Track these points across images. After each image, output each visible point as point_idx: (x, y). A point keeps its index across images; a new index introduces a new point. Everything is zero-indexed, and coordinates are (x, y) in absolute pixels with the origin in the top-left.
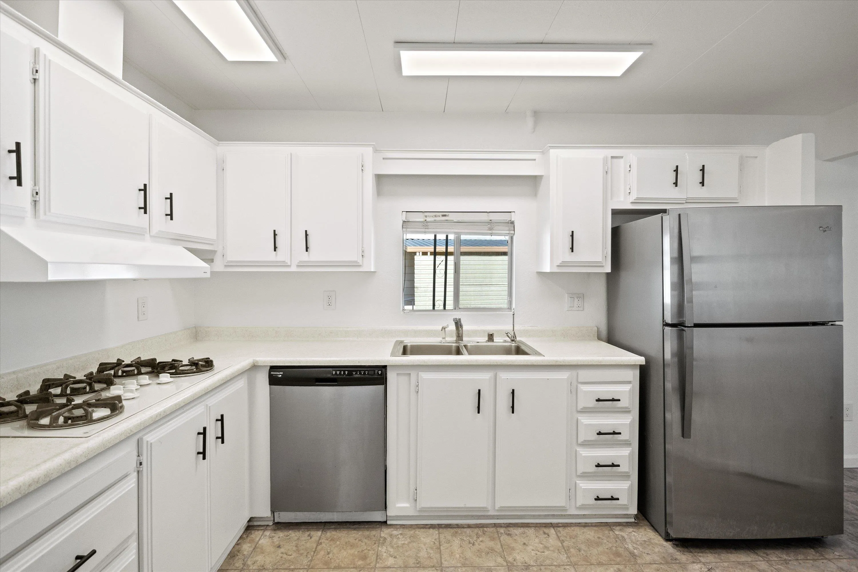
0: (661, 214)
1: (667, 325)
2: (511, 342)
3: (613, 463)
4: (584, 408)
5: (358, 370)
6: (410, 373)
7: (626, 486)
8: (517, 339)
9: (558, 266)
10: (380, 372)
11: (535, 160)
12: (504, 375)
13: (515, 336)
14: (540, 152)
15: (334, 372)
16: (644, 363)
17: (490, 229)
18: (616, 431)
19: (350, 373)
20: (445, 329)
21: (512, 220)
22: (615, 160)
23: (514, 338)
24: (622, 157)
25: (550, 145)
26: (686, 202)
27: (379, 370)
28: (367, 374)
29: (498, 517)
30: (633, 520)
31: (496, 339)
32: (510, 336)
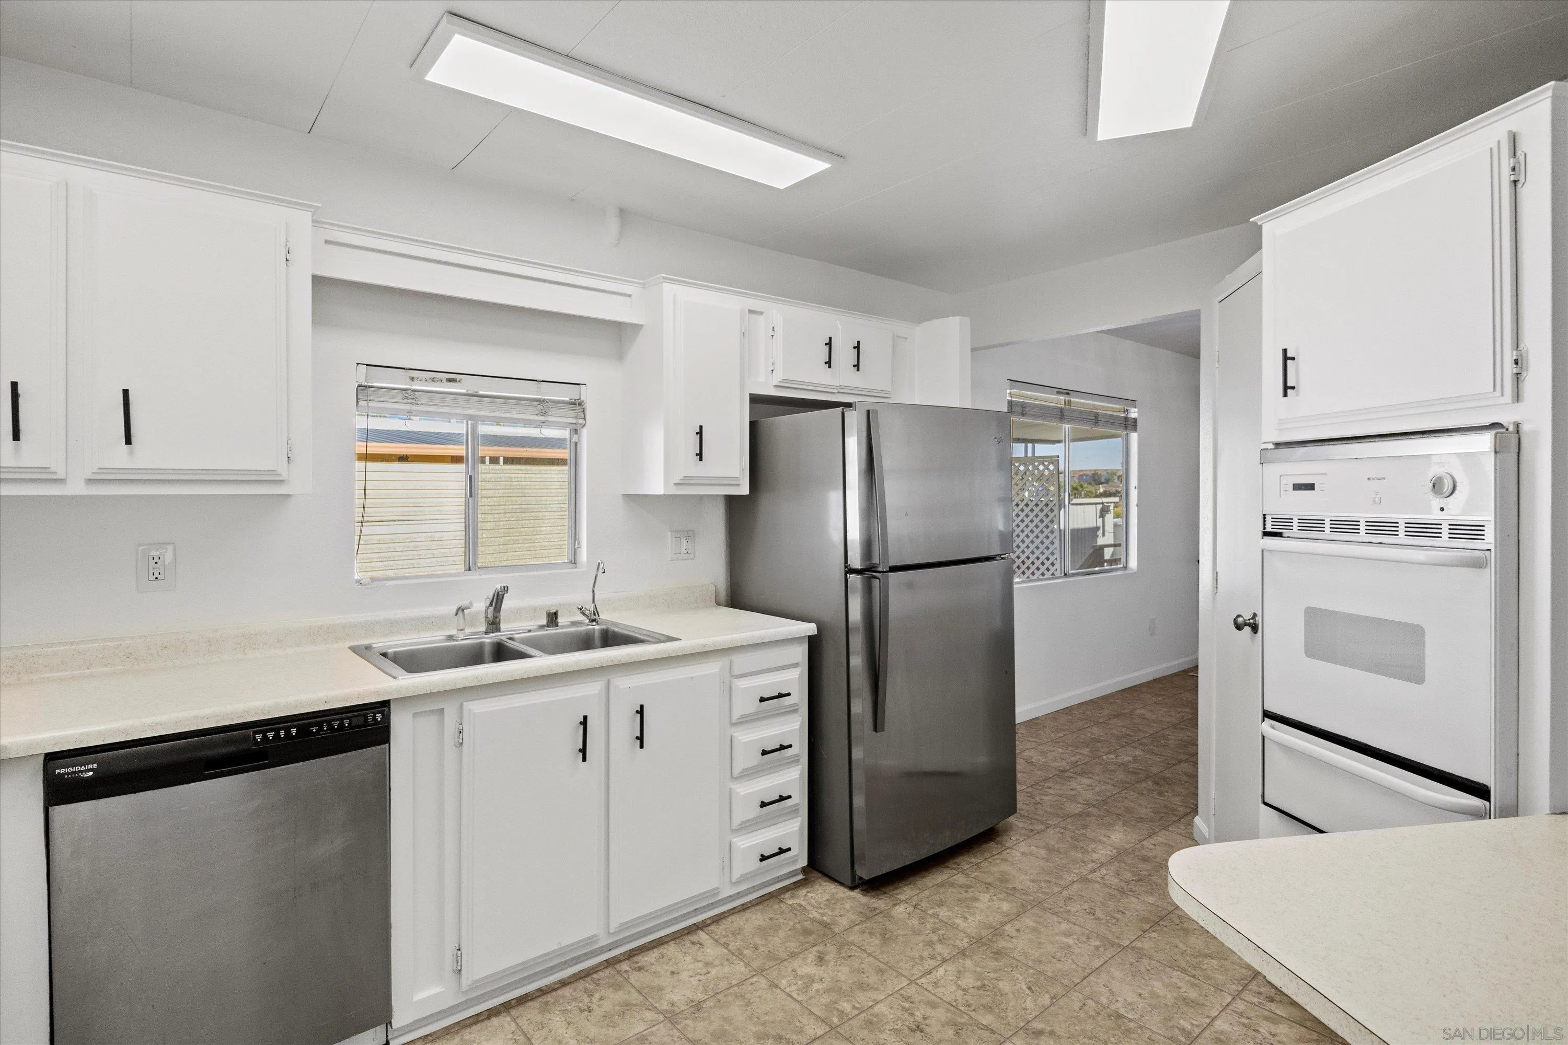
0: (841, 408)
1: (852, 571)
2: (590, 624)
3: (780, 796)
4: (743, 716)
5: (323, 722)
6: (443, 709)
7: (796, 827)
8: (600, 617)
9: (675, 484)
10: (379, 717)
11: (630, 296)
12: (623, 683)
13: (596, 612)
14: (640, 283)
15: (259, 737)
16: (815, 633)
17: (543, 413)
18: (785, 744)
19: (304, 731)
20: (463, 610)
21: (582, 399)
22: (753, 316)
23: (595, 614)
24: (762, 313)
25: (664, 275)
26: (838, 392)
27: (375, 713)
28: (347, 727)
29: (610, 947)
30: (801, 877)
31: (561, 620)
32: (587, 612)
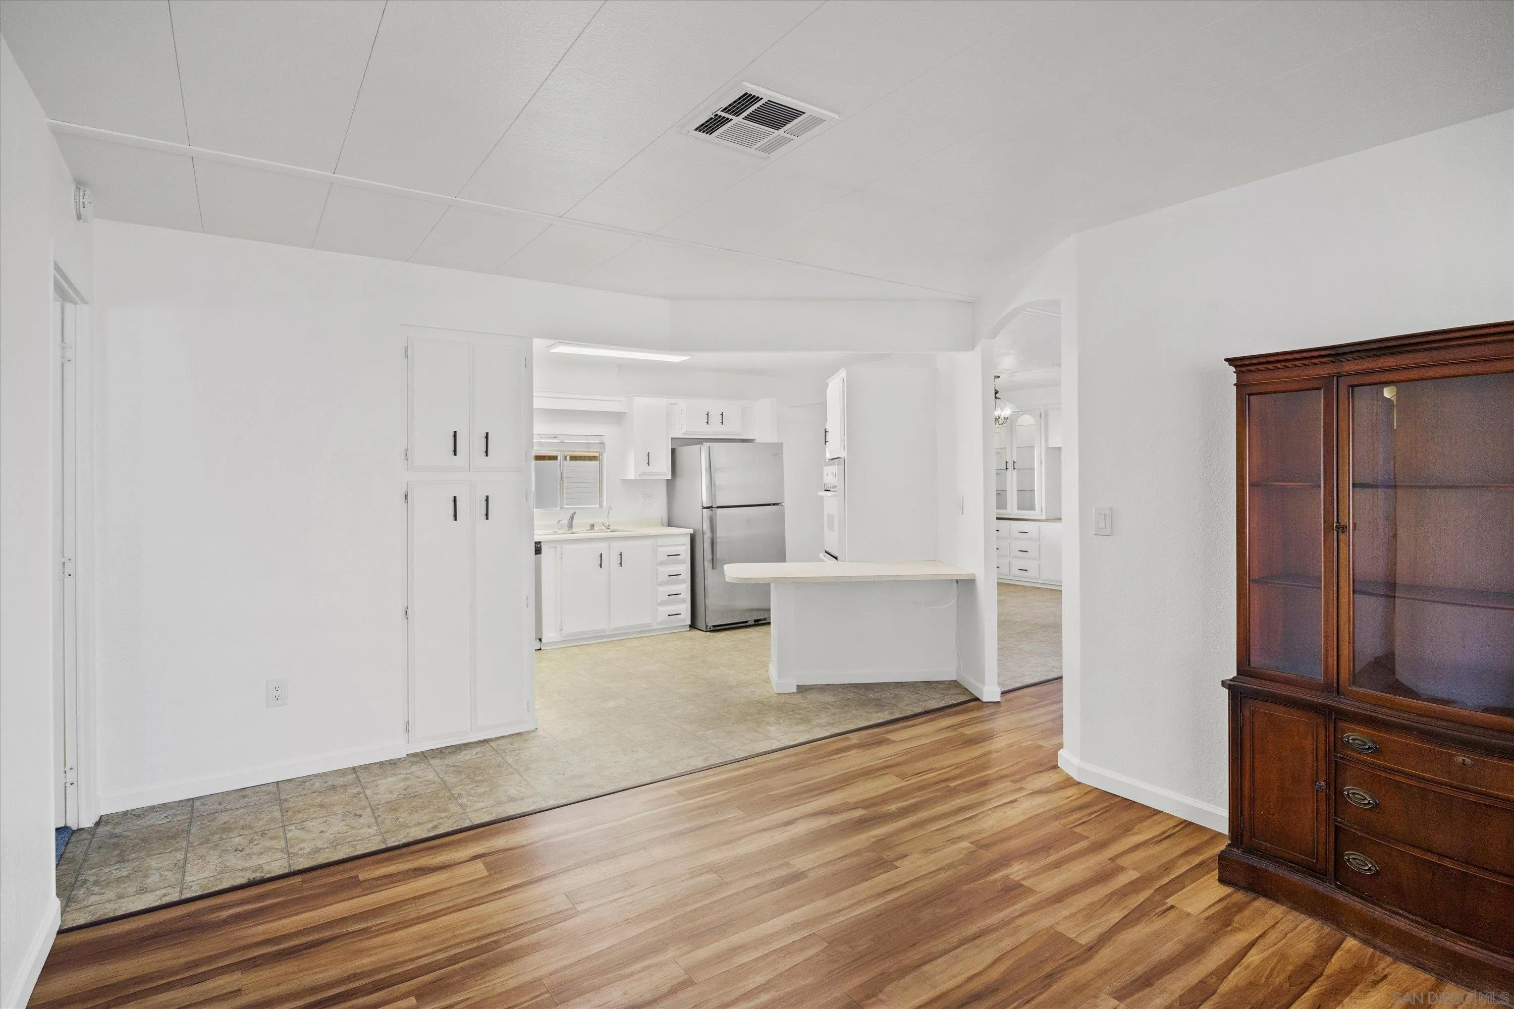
0: (699, 441)
1: (705, 508)
3: (677, 593)
4: (661, 561)
6: (556, 546)
7: (684, 607)
8: (611, 527)
9: (640, 475)
11: (622, 401)
12: (615, 544)
13: (609, 525)
14: (627, 397)
16: (692, 532)
17: (588, 448)
18: (678, 574)
20: (560, 522)
21: (604, 442)
22: (673, 406)
24: (677, 404)
30: (688, 627)
31: (595, 528)
32: (605, 525)
